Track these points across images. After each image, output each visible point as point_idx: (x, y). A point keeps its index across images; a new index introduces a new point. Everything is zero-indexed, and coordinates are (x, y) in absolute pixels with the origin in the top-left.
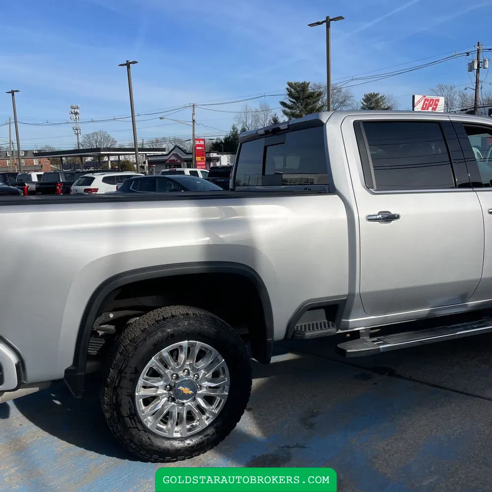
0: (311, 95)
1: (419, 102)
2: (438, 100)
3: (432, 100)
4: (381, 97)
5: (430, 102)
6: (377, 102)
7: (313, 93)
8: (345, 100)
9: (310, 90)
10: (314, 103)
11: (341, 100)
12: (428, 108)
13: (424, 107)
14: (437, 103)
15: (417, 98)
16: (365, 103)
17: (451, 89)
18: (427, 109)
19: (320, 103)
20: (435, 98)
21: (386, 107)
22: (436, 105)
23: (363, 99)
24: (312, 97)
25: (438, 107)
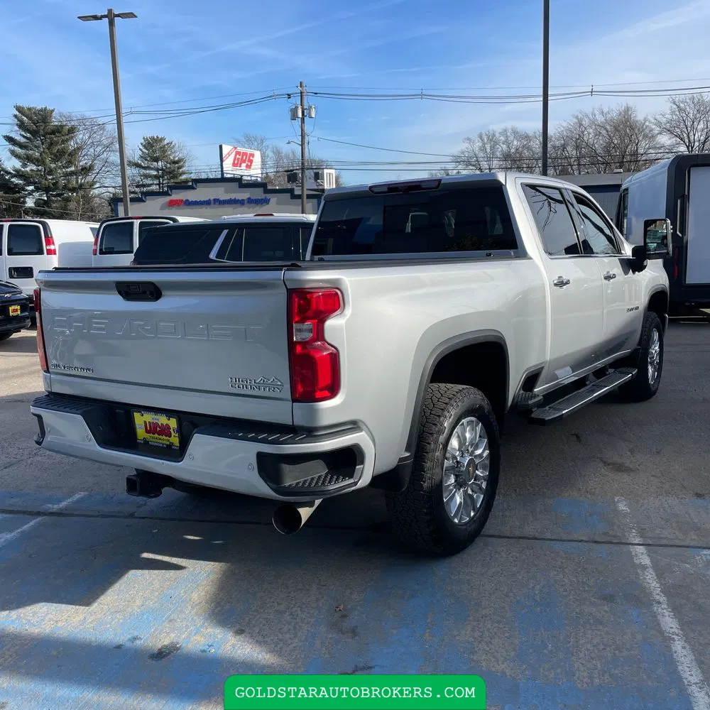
0: (58, 130)
1: (229, 154)
2: (252, 155)
3: (245, 154)
4: (168, 144)
5: (243, 157)
6: (163, 150)
7: (62, 126)
8: (112, 143)
9: (55, 122)
10: (63, 142)
11: (105, 142)
12: (241, 164)
13: (236, 162)
14: (251, 158)
15: (226, 149)
16: (144, 150)
17: (262, 141)
18: (240, 166)
19: (72, 144)
20: (249, 151)
21: (177, 159)
22: (251, 161)
23: (142, 144)
24: (59, 132)
25: (253, 164)
